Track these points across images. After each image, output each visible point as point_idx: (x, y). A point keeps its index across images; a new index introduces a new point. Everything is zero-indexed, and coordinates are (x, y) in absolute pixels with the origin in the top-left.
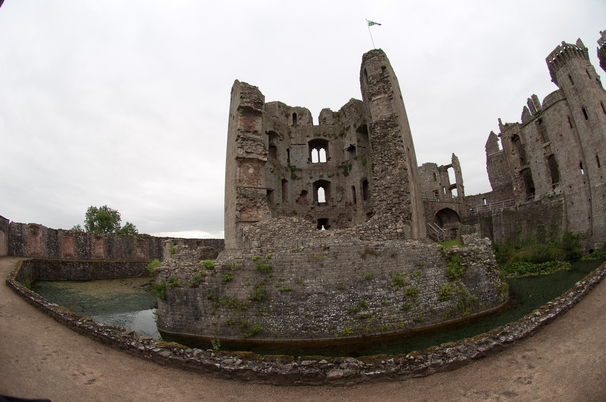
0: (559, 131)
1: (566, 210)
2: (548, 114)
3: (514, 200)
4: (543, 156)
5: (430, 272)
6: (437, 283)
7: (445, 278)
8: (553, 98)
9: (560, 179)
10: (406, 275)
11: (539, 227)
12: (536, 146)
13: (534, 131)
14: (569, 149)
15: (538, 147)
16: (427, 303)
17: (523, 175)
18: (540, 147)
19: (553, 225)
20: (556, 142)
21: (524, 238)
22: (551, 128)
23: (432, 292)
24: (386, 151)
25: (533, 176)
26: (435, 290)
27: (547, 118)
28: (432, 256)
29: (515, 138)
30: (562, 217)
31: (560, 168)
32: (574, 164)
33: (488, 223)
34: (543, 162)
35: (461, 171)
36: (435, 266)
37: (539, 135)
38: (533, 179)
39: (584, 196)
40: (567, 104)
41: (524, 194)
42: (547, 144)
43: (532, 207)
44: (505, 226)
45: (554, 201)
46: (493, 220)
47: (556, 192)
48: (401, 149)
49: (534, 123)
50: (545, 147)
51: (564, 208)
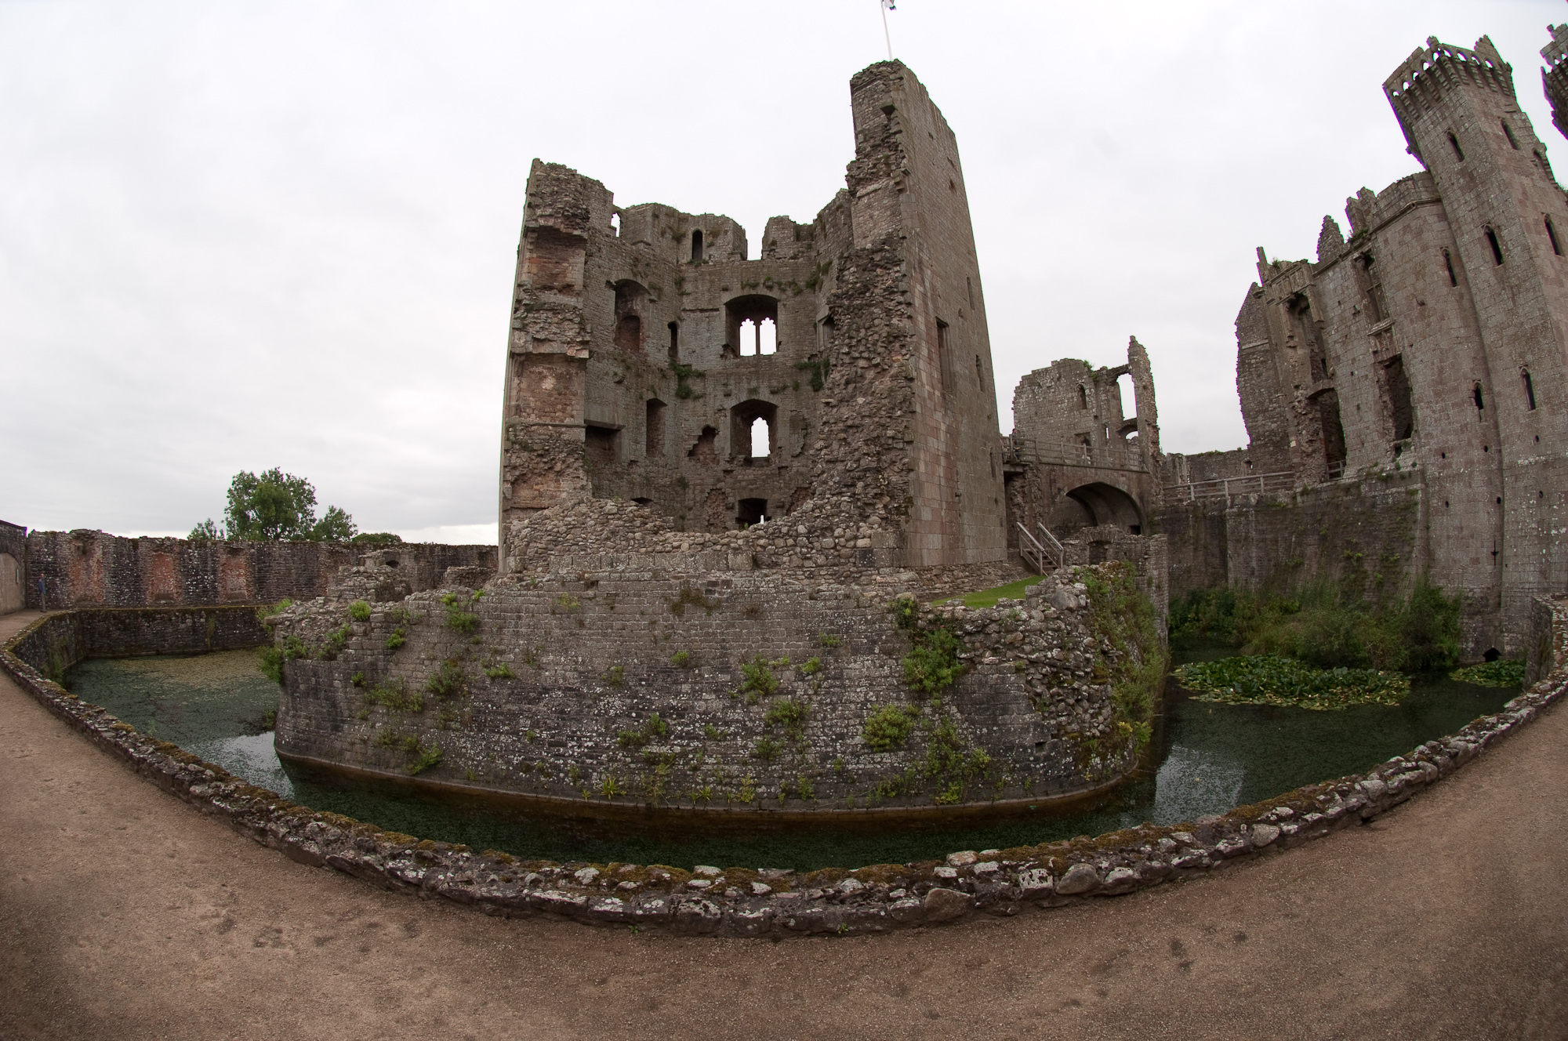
0: (1415, 290)
1: (1428, 521)
2: (1386, 241)
3: (1291, 476)
4: (1371, 359)
5: (858, 666)
6: (874, 699)
7: (901, 687)
8: (1402, 196)
9: (1415, 428)
10: (786, 665)
11: (1349, 558)
12: (1354, 328)
13: (1347, 288)
14: (1444, 345)
15: (1357, 332)
16: (830, 749)
17: (1318, 408)
18: (1363, 333)
19: (1387, 559)
20: (1406, 322)
21: (1308, 585)
22: (1395, 280)
23: (852, 722)
24: (863, 331)
25: (1342, 413)
26: (861, 717)
27: (1384, 252)
28: (867, 622)
29: (1297, 304)
30: (1413, 539)
31: (1416, 396)
32: (1455, 389)
33: (1217, 531)
34: (1371, 375)
35: (1152, 384)
36: (877, 651)
37: (1363, 298)
38: (1343, 422)
39: (1480, 487)
40: (1443, 216)
41: (1319, 460)
42: (1383, 325)
43: (1336, 500)
44: (1261, 544)
45: (1394, 490)
46: (1230, 524)
47: (1401, 464)
48: (906, 323)
49: (1348, 263)
50: (1378, 335)
51: (1419, 515)
